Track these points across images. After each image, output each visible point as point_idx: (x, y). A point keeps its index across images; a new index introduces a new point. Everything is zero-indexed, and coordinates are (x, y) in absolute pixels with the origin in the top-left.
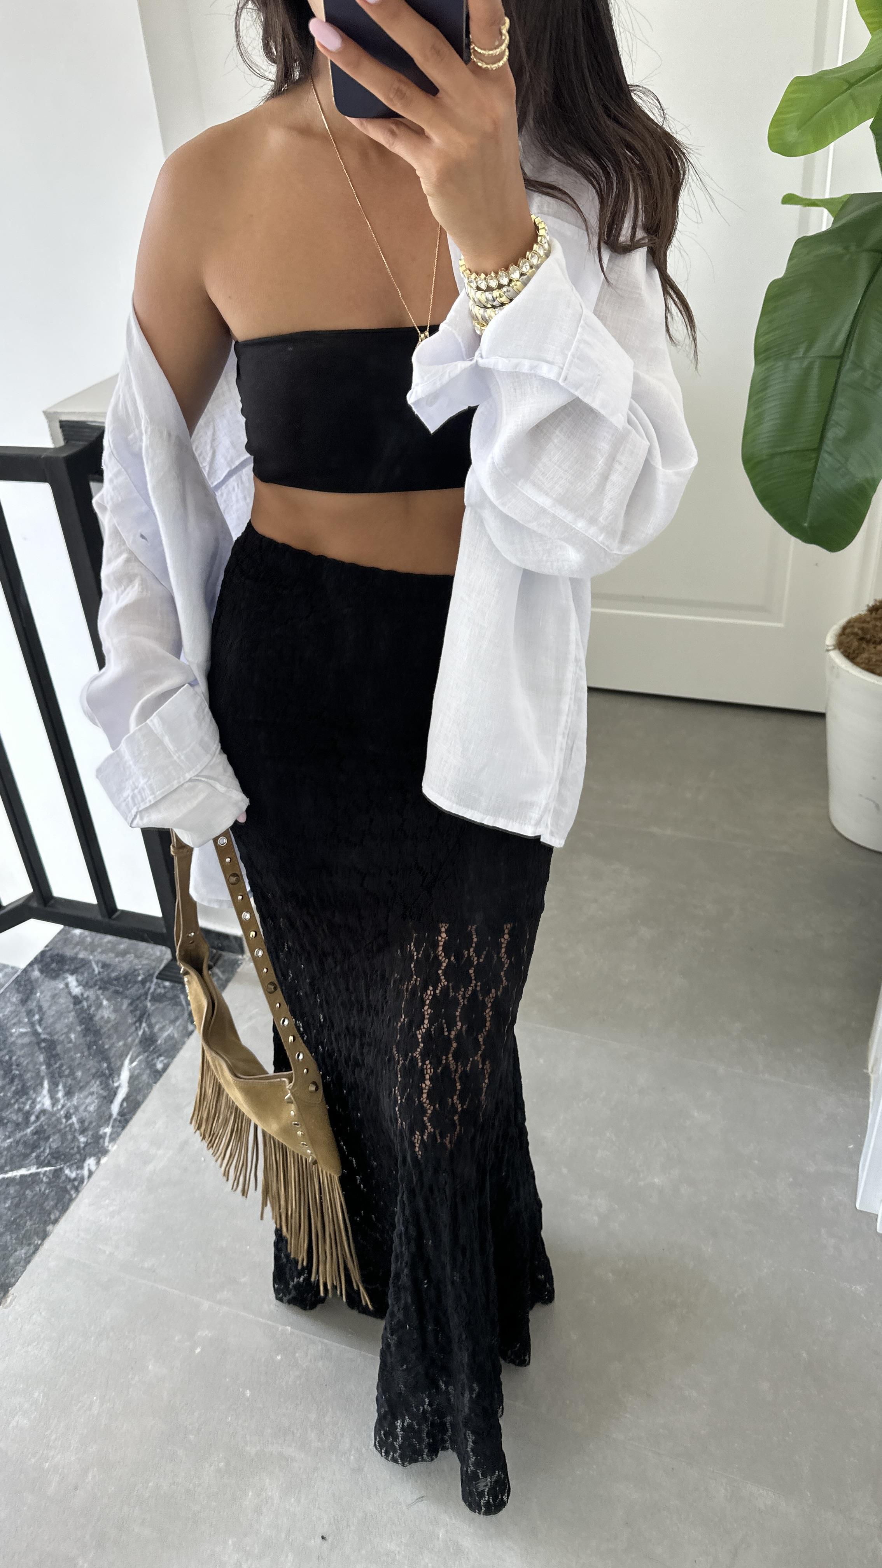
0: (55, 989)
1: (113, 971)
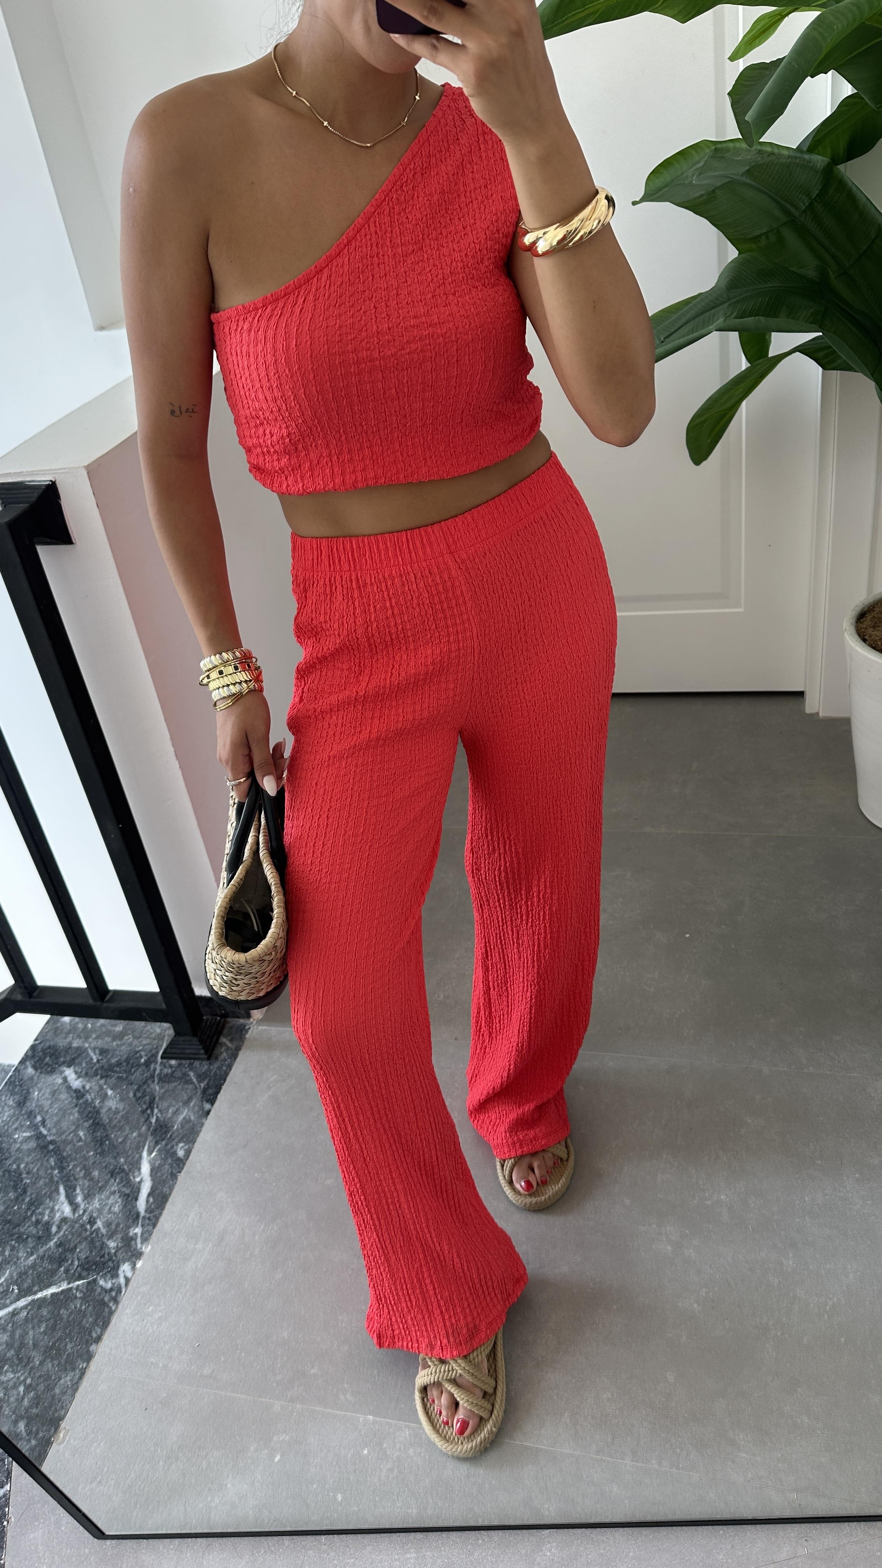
0: (53, 1084)
1: (112, 1056)
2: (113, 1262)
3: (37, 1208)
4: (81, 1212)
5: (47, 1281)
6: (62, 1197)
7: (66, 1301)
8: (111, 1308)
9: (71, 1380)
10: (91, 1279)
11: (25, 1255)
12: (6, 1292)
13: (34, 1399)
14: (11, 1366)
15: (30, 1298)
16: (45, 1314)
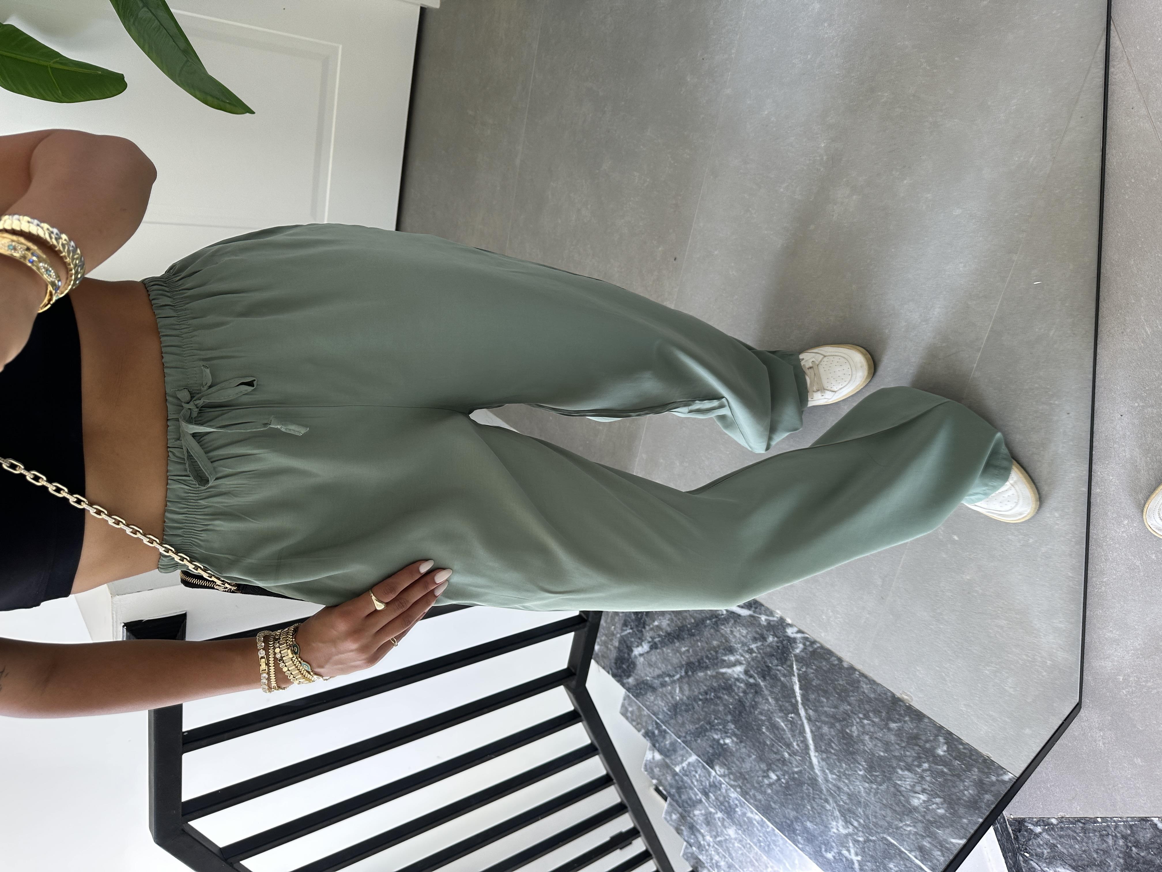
0: (643, 664)
1: (630, 618)
2: (784, 640)
3: (734, 690)
4: (742, 658)
5: (790, 692)
6: (729, 671)
7: (807, 680)
8: (818, 647)
10: (794, 659)
11: (767, 705)
12: (792, 723)
13: (875, 713)
14: (847, 727)
15: (800, 706)
16: (814, 697)
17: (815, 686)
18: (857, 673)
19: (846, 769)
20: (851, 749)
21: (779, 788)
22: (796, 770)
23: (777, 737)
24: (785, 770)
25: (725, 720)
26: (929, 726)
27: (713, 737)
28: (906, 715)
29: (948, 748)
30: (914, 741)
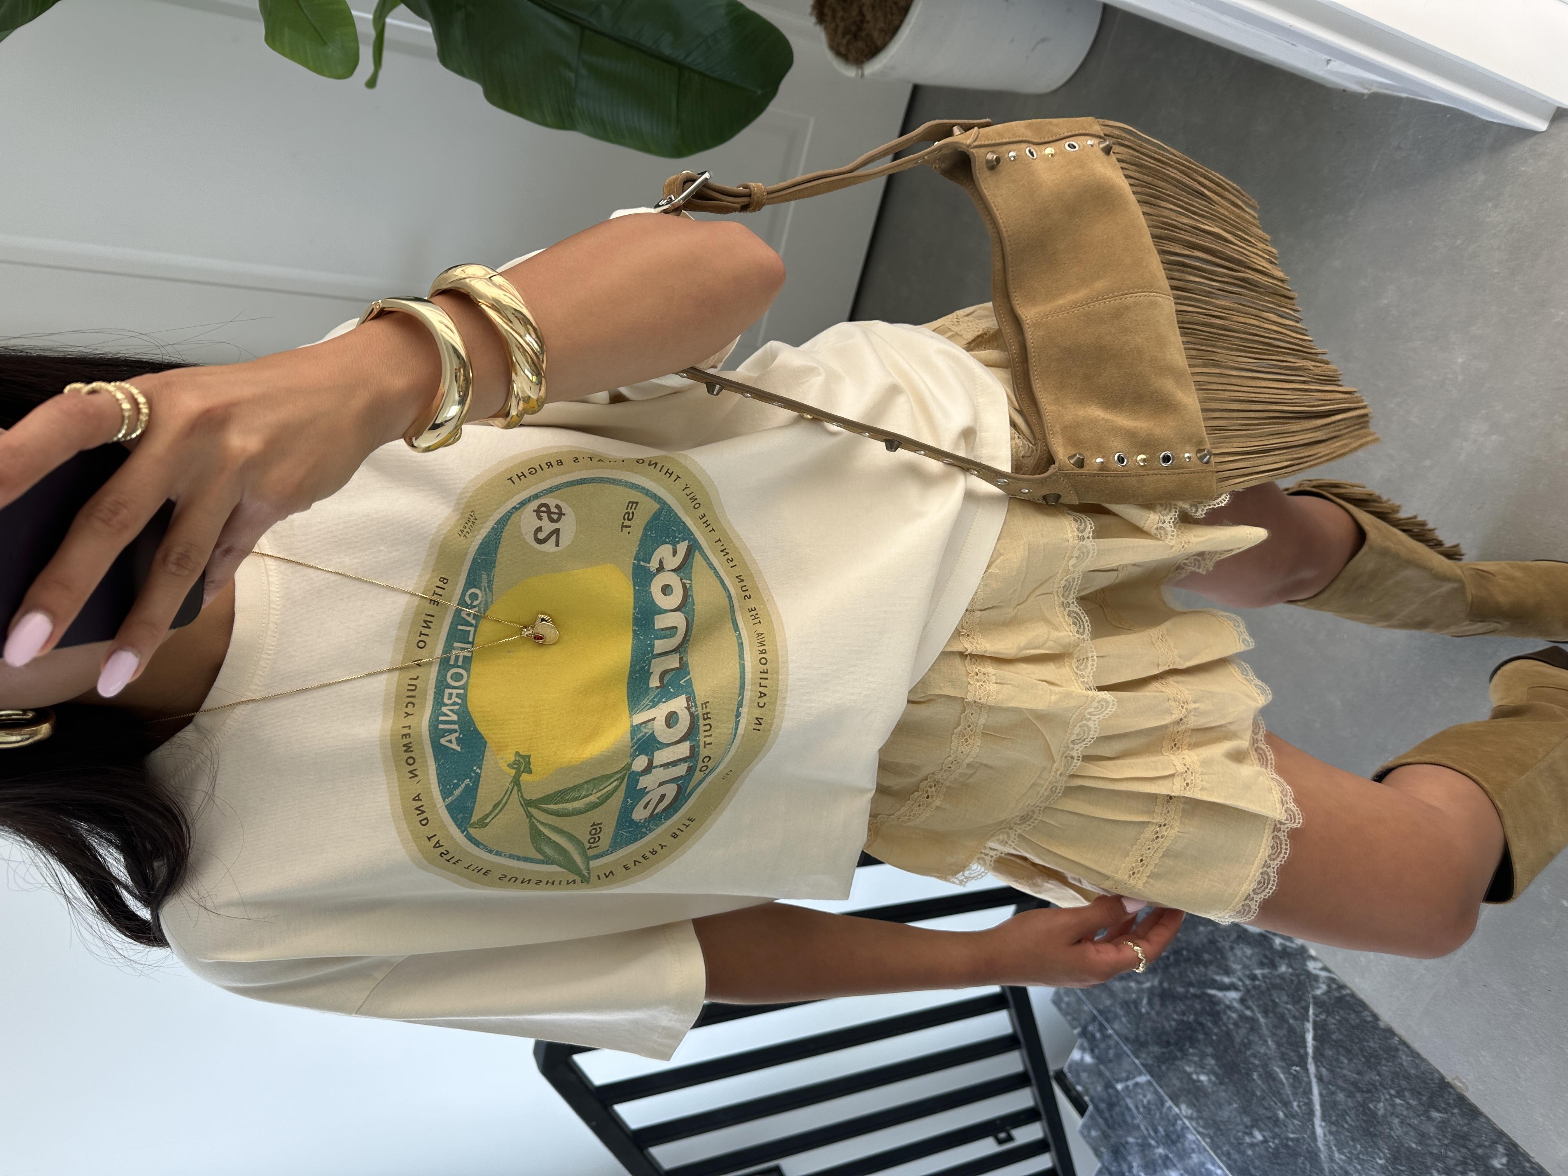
2: (1301, 974)
3: (1221, 1019)
4: (1240, 983)
5: (1298, 1039)
6: (1220, 994)
7: (1325, 1030)
8: (1348, 995)
9: (1407, 1056)
10: (1311, 1000)
11: (1264, 1048)
12: (1296, 1077)
13: (1412, 1094)
14: (1372, 1101)
15: (1310, 1060)
16: (1330, 1053)
17: (1335, 1041)
18: (1397, 1039)
19: (1361, 1152)
20: (1372, 1129)
21: (1264, 1152)
22: (1291, 1136)
23: (1271, 1089)
24: (1276, 1133)
25: (1204, 1052)
26: (1486, 1128)
27: (1183, 1068)
28: (1456, 1106)
29: (1508, 1161)
30: (1461, 1141)
